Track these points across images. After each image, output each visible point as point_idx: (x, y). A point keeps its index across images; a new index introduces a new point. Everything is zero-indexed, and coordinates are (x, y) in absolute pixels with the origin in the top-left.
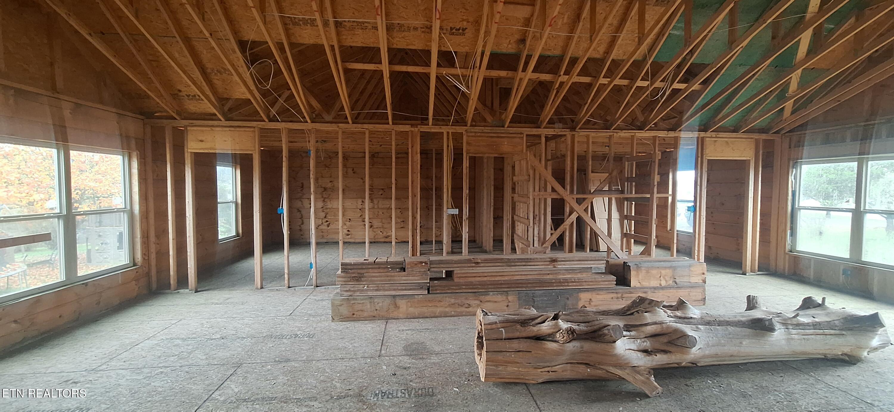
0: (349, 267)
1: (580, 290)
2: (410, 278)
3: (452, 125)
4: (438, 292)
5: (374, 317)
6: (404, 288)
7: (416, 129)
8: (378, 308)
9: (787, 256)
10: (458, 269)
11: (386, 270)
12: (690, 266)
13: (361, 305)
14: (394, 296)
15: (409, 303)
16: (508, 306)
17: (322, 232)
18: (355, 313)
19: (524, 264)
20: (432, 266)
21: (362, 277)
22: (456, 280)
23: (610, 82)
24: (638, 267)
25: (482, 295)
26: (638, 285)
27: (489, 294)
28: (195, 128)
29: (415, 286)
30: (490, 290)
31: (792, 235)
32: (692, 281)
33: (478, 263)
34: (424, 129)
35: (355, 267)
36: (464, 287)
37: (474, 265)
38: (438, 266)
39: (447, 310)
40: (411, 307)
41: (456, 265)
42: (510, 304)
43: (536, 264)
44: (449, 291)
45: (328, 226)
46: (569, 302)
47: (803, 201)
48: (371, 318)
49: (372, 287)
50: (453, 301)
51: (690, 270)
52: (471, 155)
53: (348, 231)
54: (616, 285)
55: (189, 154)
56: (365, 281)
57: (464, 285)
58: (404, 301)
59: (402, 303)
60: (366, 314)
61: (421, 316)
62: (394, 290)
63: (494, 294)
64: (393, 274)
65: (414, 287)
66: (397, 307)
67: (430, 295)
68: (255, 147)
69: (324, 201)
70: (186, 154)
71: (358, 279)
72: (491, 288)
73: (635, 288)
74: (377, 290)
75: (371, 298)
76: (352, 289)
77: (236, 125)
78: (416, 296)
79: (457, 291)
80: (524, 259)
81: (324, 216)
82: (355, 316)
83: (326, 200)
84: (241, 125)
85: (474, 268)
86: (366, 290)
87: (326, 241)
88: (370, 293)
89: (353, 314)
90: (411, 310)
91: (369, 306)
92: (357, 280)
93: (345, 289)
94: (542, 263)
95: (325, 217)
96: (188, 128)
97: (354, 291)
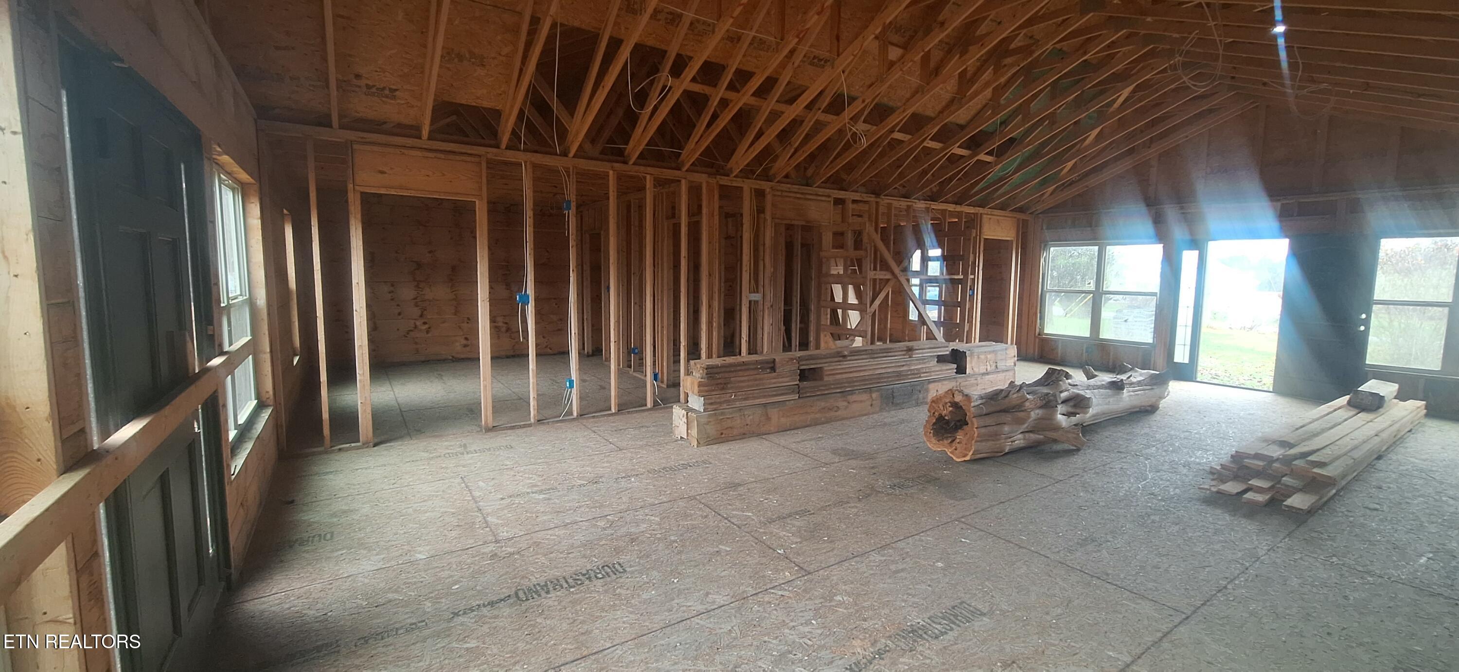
0: (715, 370)
1: (929, 382)
2: (781, 380)
3: (755, 179)
4: (808, 395)
5: (744, 434)
6: (774, 393)
7: (715, 181)
8: (749, 423)
9: (1037, 340)
10: (826, 365)
11: (755, 372)
12: (1006, 349)
13: (729, 421)
14: (765, 405)
15: (781, 413)
16: (871, 405)
17: (416, 343)
18: (724, 432)
19: (885, 354)
20: (801, 363)
21: (728, 383)
22: (826, 379)
23: (942, 149)
24: (972, 355)
25: (849, 395)
26: (972, 372)
27: (855, 393)
28: (368, 148)
29: (786, 389)
30: (856, 388)
31: (1040, 319)
32: (1008, 365)
33: (844, 356)
34: (724, 181)
35: (723, 370)
36: (832, 386)
37: (841, 359)
38: (808, 362)
39: (817, 416)
40: (783, 417)
41: (824, 361)
42: (874, 402)
43: (896, 354)
44: (818, 393)
45: (428, 332)
46: (921, 396)
47: (1049, 285)
48: (740, 437)
49: (740, 395)
50: (823, 404)
51: (1006, 353)
52: (777, 220)
53: (466, 339)
54: (956, 373)
55: (358, 196)
56: (732, 388)
57: (833, 384)
58: (775, 410)
59: (774, 413)
60: (735, 432)
61: (792, 427)
62: (765, 397)
63: (859, 393)
64: (762, 376)
65: (786, 391)
66: (769, 419)
67: (801, 401)
68: (480, 189)
69: (417, 286)
70: (351, 196)
71: (723, 386)
72: (859, 386)
73: (970, 376)
74: (745, 399)
75: (740, 410)
76: (718, 400)
77: (449, 149)
78: (787, 403)
79: (826, 392)
80: (884, 349)
81: (420, 313)
82: (723, 436)
83: (422, 285)
84: (456, 150)
85: (841, 363)
86: (734, 400)
87: (423, 359)
88: (738, 404)
89: (722, 434)
90: (783, 420)
91: (739, 421)
92: (723, 389)
93: (710, 401)
94: (900, 353)
95: (421, 316)
96: (355, 146)
97: (720, 403)
